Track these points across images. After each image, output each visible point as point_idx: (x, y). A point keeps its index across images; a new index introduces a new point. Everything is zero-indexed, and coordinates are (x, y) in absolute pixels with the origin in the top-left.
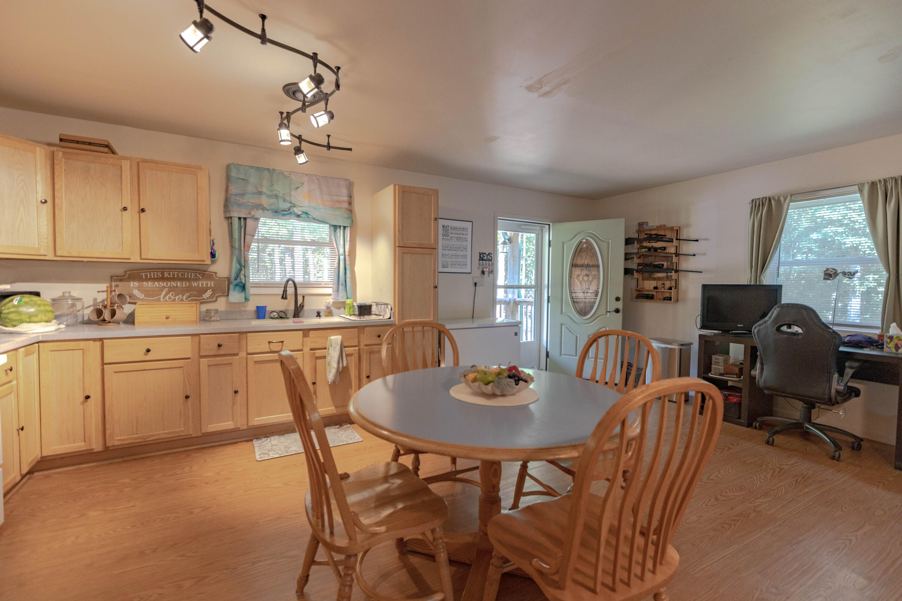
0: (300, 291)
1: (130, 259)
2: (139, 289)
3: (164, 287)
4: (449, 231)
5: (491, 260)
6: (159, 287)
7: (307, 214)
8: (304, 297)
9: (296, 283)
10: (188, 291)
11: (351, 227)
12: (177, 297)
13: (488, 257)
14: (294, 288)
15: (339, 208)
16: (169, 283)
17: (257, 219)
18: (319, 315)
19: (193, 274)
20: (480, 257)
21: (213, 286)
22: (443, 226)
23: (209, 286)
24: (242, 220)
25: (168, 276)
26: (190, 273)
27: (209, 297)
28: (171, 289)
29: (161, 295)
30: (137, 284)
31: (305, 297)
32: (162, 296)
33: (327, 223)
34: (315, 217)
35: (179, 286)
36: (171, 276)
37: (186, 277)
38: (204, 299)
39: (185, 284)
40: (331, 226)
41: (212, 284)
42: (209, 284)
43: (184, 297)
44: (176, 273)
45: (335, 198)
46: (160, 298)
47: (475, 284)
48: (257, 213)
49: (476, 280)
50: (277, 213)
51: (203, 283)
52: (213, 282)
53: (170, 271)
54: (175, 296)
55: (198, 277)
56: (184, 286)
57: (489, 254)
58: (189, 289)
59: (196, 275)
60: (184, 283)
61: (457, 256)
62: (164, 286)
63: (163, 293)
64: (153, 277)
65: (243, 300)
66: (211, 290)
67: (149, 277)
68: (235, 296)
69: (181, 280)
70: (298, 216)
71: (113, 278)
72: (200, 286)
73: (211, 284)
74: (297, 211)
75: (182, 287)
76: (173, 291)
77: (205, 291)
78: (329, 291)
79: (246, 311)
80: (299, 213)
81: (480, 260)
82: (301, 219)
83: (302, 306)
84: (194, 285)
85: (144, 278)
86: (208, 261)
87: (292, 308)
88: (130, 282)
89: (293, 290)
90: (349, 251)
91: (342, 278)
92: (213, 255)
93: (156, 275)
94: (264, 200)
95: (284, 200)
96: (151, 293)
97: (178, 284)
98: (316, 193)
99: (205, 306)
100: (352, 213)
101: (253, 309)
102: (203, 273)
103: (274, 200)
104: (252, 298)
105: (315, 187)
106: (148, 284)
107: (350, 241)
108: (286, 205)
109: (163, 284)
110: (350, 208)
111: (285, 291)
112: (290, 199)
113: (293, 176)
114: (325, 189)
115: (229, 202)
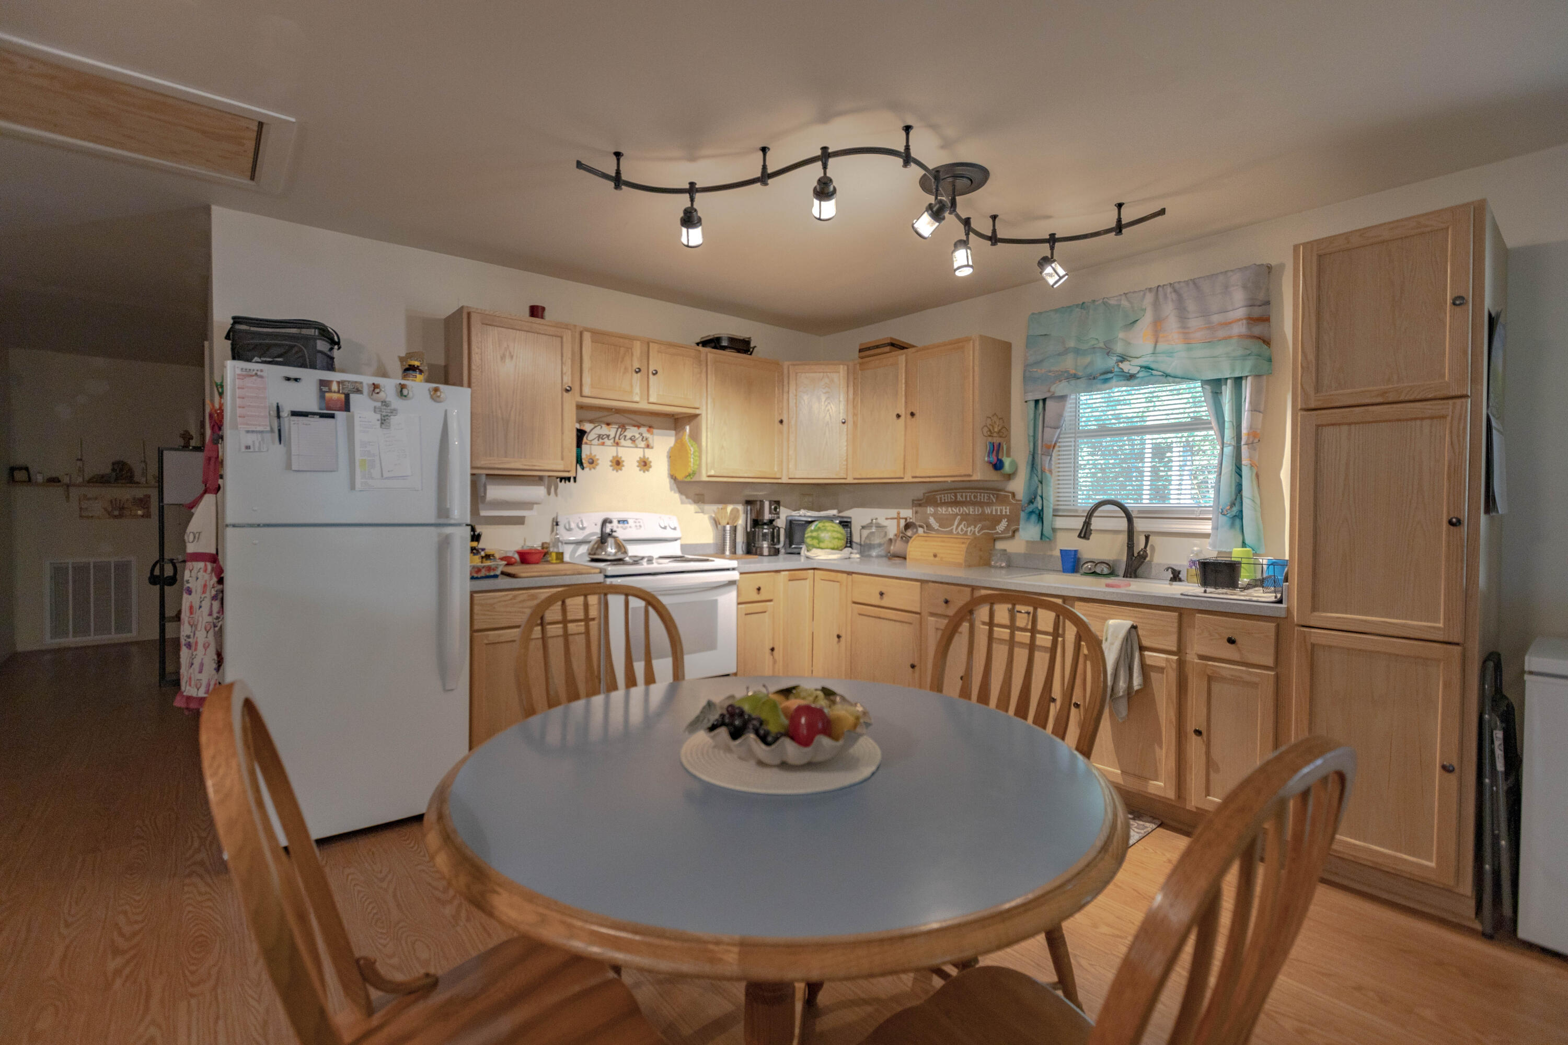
0: (1140, 525)
1: (902, 478)
2: (934, 515)
3: (957, 515)
6: (952, 514)
7: (1149, 368)
8: (1147, 538)
9: (1130, 509)
10: (980, 521)
11: (1258, 376)
12: (969, 529)
14: (1125, 520)
15: (1225, 338)
16: (961, 509)
17: (1063, 398)
18: (1176, 577)
19: (986, 495)
21: (1008, 513)
23: (1004, 513)
24: (1041, 403)
25: (961, 499)
26: (982, 495)
27: (1004, 530)
28: (965, 517)
29: (953, 525)
30: (933, 510)
31: (1151, 538)
32: (955, 527)
33: (1192, 379)
34: (1168, 371)
35: (971, 513)
36: (964, 499)
37: (979, 500)
38: (997, 533)
39: (977, 511)
40: (1205, 382)
41: (1008, 510)
42: (1004, 510)
43: (977, 530)
44: (968, 494)
45: (1216, 318)
46: (952, 529)
48: (1060, 388)
50: (1096, 378)
51: (996, 509)
52: (1008, 508)
53: (962, 492)
54: (967, 528)
55: (992, 501)
56: (977, 513)
58: (982, 518)
59: (989, 497)
60: (976, 509)
62: (957, 513)
63: (956, 523)
64: (946, 500)
65: (1037, 537)
66: (1006, 520)
67: (943, 501)
68: (1029, 532)
69: (974, 504)
70: (1132, 377)
71: (918, 504)
72: (994, 513)
73: (1006, 510)
74: (1130, 367)
75: (975, 515)
76: (966, 521)
77: (998, 522)
78: (1207, 527)
79: (1051, 556)
80: (1134, 370)
82: (1136, 381)
83: (1143, 557)
84: (987, 512)
85: (939, 502)
86: (981, 473)
87: (1124, 558)
88: (927, 507)
89: (1123, 524)
90: (1253, 433)
91: (1225, 498)
92: (998, 466)
93: (949, 497)
94: (1069, 363)
95: (1109, 352)
96: (945, 522)
97: (970, 510)
98: (1172, 323)
99: (1000, 545)
100: (1266, 341)
101: (1057, 553)
102: (997, 494)
103: (1088, 359)
104: (1060, 536)
105: (1169, 310)
106: (942, 510)
107: (1254, 409)
108: (1111, 362)
109: (956, 510)
110: (1258, 330)
111: (1087, 524)
112: (1119, 348)
113: (1124, 303)
114: (1191, 306)
115: (1027, 379)
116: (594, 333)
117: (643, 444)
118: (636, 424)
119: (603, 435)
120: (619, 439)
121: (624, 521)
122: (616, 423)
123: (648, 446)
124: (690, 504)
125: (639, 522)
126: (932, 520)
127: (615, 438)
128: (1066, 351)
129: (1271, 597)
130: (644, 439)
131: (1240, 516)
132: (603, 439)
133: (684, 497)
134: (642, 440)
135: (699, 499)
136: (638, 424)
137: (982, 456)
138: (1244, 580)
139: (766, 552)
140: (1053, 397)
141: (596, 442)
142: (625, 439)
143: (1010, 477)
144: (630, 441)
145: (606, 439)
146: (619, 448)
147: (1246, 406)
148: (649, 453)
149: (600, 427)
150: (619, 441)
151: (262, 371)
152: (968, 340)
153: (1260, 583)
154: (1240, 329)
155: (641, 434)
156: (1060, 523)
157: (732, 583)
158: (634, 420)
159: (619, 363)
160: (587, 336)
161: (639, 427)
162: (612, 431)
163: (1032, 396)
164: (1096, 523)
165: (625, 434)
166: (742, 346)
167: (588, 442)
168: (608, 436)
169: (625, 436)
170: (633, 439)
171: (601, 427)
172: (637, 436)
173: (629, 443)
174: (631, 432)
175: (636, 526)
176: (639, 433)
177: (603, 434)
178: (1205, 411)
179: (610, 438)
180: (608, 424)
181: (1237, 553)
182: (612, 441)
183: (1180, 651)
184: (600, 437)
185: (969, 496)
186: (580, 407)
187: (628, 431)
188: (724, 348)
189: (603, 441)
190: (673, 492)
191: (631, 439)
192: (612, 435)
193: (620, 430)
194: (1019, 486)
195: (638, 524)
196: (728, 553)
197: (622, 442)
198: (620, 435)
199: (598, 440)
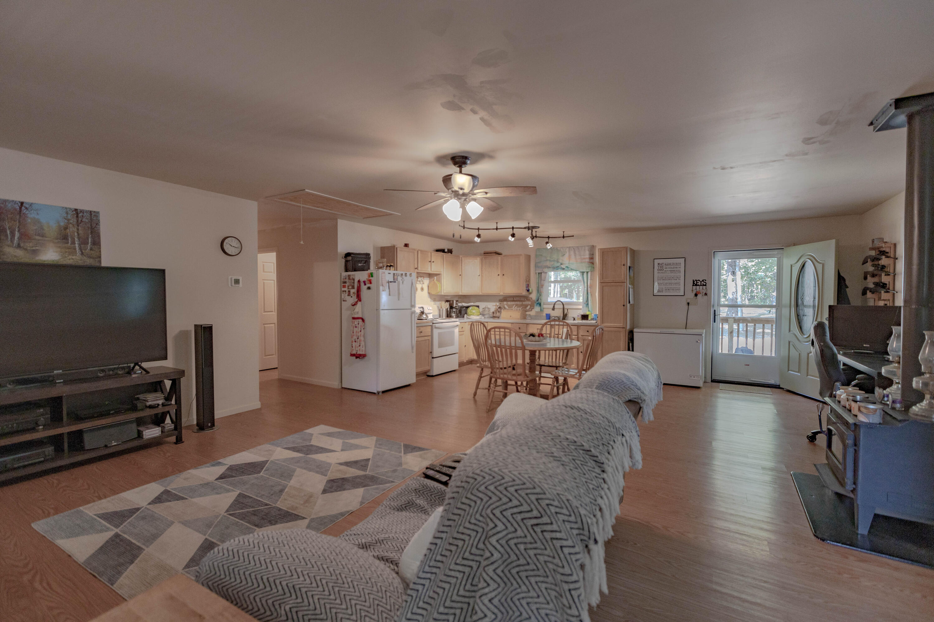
0: (566, 307)
1: (500, 294)
2: (507, 305)
4: (664, 267)
5: (705, 285)
7: (567, 267)
9: (563, 303)
11: (591, 272)
13: (702, 283)
15: (584, 262)
16: (516, 303)
17: (546, 273)
18: (574, 319)
19: (523, 299)
20: (694, 283)
22: (659, 264)
24: (540, 274)
25: (516, 300)
27: (529, 309)
28: (517, 305)
30: (506, 303)
31: (568, 310)
32: (514, 308)
33: (577, 271)
34: (572, 268)
38: (527, 309)
40: (581, 272)
43: (520, 309)
45: (582, 257)
47: (688, 304)
48: (546, 270)
49: (689, 301)
50: (555, 268)
51: (527, 303)
53: (516, 298)
54: (517, 308)
55: (526, 300)
57: (703, 281)
58: (522, 305)
61: (671, 284)
65: (539, 310)
66: (530, 306)
67: (510, 300)
68: (537, 309)
69: (520, 301)
70: (564, 269)
71: (501, 301)
73: (530, 303)
74: (563, 266)
75: (520, 304)
77: (527, 306)
78: (581, 307)
79: (542, 316)
80: (564, 267)
81: (693, 285)
83: (566, 315)
84: (524, 304)
85: (508, 301)
86: (524, 293)
87: (562, 315)
88: (504, 302)
89: (562, 306)
90: (590, 285)
91: (585, 300)
92: (528, 291)
93: (512, 299)
94: (548, 264)
95: (558, 262)
96: (510, 307)
97: (518, 303)
98: (573, 256)
99: (527, 313)
100: (593, 263)
101: (545, 315)
102: (526, 298)
103: (552, 263)
104: (545, 310)
105: (572, 253)
106: (509, 303)
107: (591, 279)
108: (558, 264)
109: (514, 303)
110: (591, 261)
111: (554, 307)
112: (561, 261)
113: (562, 250)
114: (577, 252)
115: (536, 266)
116: (421, 251)
124: (433, 302)
125: (427, 308)
126: (506, 306)
128: (547, 260)
129: (595, 322)
131: (588, 304)
134: (422, 281)
135: (434, 300)
137: (525, 288)
138: (589, 318)
139: (454, 317)
140: (544, 272)
143: (530, 293)
147: (589, 278)
152: (521, 255)
153: (592, 319)
154: (587, 260)
156: (545, 306)
157: (457, 326)
159: (426, 259)
160: (419, 252)
163: (537, 272)
164: (556, 307)
166: (450, 251)
173: (419, 283)
178: (581, 278)
180: (420, 277)
181: (588, 313)
183: (577, 335)
185: (518, 299)
186: (417, 273)
187: (418, 279)
188: (446, 252)
190: (430, 298)
191: (419, 281)
194: (534, 296)
197: (417, 282)
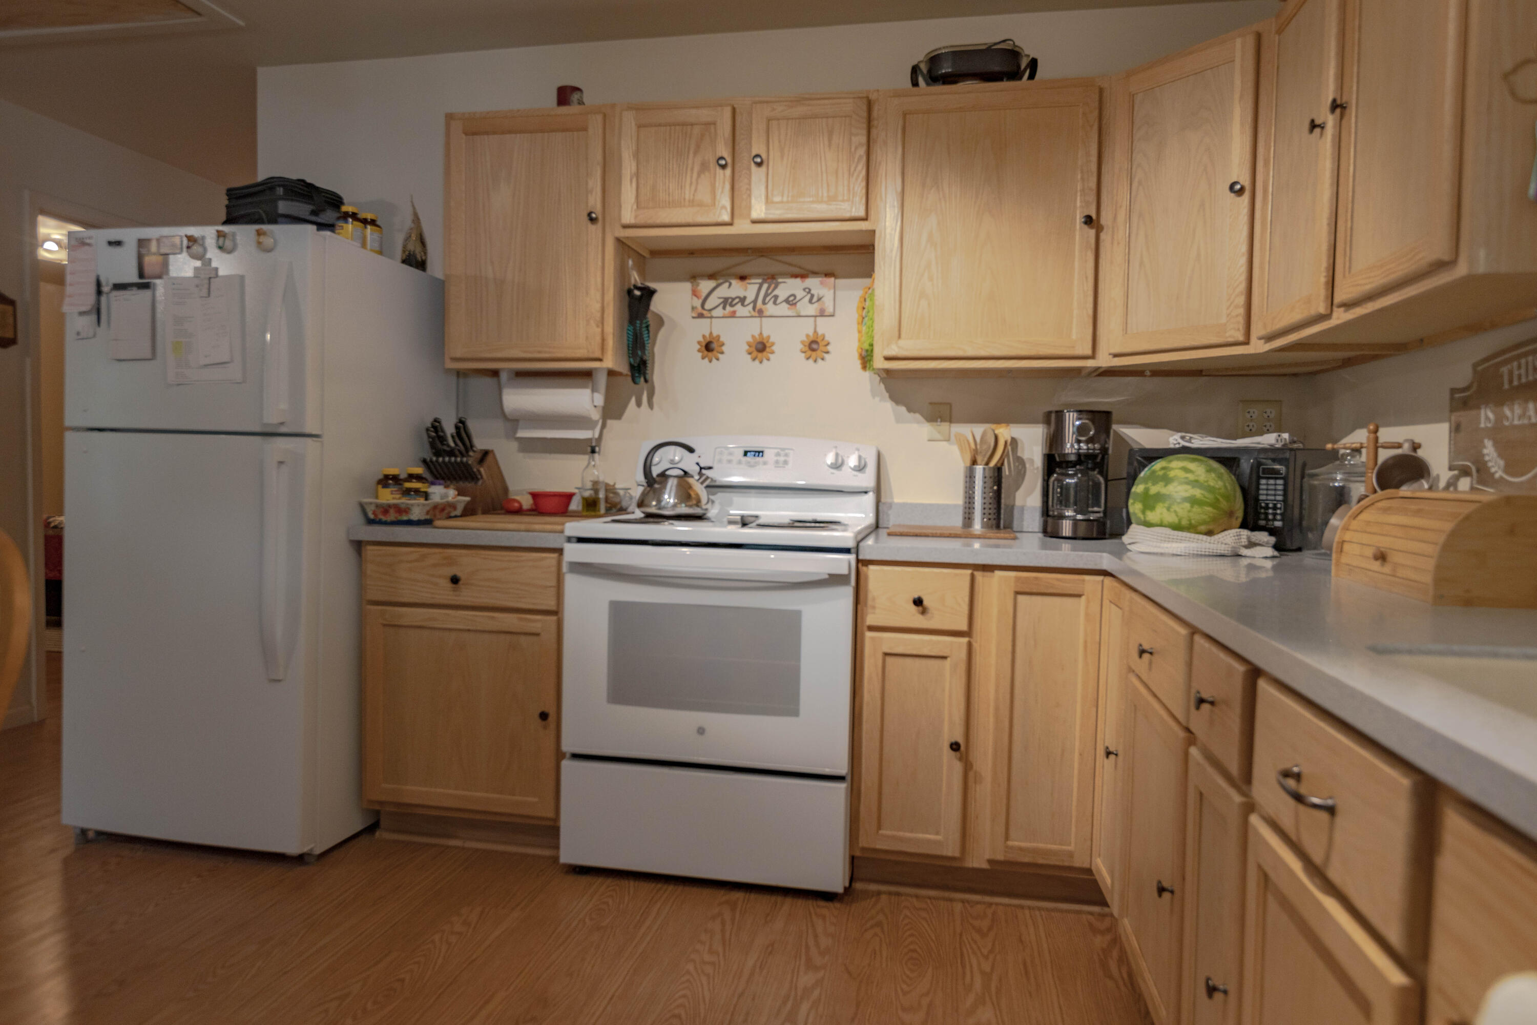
1: (1328, 316)
30: (1491, 416)
85: (1506, 386)
88: (1479, 408)
93: (1530, 368)
106: (1514, 415)
116: (641, 109)
117: (812, 309)
118: (797, 271)
119: (733, 299)
120: (764, 303)
121: (759, 452)
122: (758, 275)
123: (822, 314)
124: (918, 422)
125: (786, 455)
127: (755, 302)
130: (815, 299)
132: (731, 305)
133: (903, 409)
134: (810, 301)
135: (939, 413)
136: (802, 272)
141: (719, 312)
142: (775, 303)
144: (785, 305)
145: (739, 304)
146: (764, 319)
148: (825, 327)
149: (727, 284)
150: (763, 307)
151: (90, 238)
155: (808, 291)
157: (838, 580)
158: (795, 266)
159: (691, 155)
160: (628, 118)
161: (803, 276)
162: (749, 290)
165: (776, 292)
167: (705, 312)
168: (742, 300)
169: (776, 297)
170: (791, 301)
171: (730, 285)
172: (800, 294)
173: (784, 309)
174: (788, 287)
175: (777, 462)
176: (804, 290)
177: (734, 296)
179: (746, 303)
180: (743, 278)
182: (750, 307)
184: (726, 302)
187: (781, 286)
189: (732, 309)
190: (877, 399)
191: (787, 301)
192: (750, 297)
193: (765, 286)
195: (782, 459)
196: (977, 526)
197: (770, 308)
198: (766, 295)
199: (724, 308)
